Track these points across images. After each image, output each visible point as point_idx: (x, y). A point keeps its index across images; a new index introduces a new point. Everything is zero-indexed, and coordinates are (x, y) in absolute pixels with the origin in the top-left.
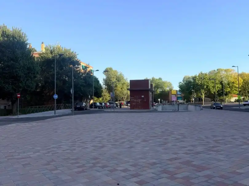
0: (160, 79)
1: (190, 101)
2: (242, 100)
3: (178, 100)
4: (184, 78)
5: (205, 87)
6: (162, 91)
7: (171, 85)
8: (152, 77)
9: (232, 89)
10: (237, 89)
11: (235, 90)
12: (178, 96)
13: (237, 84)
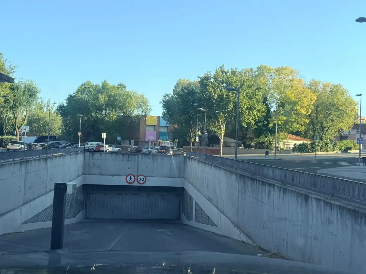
0: (121, 86)
1: (188, 144)
2: (309, 147)
3: (159, 138)
4: (177, 84)
5: (231, 106)
6: (124, 117)
7: (145, 101)
8: (103, 81)
9: (290, 119)
10: (302, 120)
11: (296, 121)
12: (160, 131)
13: (302, 108)
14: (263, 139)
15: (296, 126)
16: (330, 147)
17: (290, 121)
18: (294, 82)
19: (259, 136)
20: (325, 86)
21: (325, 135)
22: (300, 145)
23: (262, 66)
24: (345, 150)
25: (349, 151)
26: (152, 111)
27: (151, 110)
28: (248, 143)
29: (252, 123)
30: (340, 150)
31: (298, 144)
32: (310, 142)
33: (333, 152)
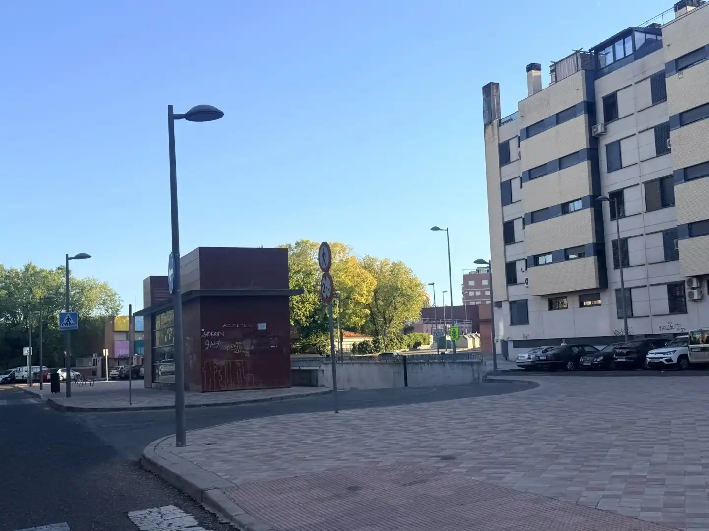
3: (134, 351)
9: (347, 311)
10: (361, 311)
11: (354, 313)
12: (136, 339)
13: (361, 295)
14: (313, 340)
15: (354, 319)
16: (396, 344)
17: (347, 314)
18: (349, 263)
19: (307, 336)
20: (384, 264)
21: (388, 328)
22: (360, 344)
23: (302, 242)
24: (414, 346)
25: (418, 348)
26: (123, 308)
27: (121, 306)
28: (293, 347)
29: (303, 319)
30: (408, 346)
31: (358, 343)
32: (372, 339)
33: (401, 350)
